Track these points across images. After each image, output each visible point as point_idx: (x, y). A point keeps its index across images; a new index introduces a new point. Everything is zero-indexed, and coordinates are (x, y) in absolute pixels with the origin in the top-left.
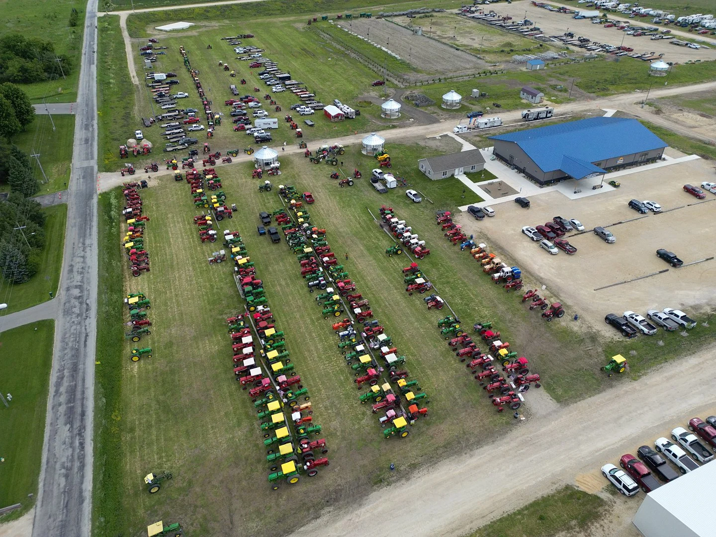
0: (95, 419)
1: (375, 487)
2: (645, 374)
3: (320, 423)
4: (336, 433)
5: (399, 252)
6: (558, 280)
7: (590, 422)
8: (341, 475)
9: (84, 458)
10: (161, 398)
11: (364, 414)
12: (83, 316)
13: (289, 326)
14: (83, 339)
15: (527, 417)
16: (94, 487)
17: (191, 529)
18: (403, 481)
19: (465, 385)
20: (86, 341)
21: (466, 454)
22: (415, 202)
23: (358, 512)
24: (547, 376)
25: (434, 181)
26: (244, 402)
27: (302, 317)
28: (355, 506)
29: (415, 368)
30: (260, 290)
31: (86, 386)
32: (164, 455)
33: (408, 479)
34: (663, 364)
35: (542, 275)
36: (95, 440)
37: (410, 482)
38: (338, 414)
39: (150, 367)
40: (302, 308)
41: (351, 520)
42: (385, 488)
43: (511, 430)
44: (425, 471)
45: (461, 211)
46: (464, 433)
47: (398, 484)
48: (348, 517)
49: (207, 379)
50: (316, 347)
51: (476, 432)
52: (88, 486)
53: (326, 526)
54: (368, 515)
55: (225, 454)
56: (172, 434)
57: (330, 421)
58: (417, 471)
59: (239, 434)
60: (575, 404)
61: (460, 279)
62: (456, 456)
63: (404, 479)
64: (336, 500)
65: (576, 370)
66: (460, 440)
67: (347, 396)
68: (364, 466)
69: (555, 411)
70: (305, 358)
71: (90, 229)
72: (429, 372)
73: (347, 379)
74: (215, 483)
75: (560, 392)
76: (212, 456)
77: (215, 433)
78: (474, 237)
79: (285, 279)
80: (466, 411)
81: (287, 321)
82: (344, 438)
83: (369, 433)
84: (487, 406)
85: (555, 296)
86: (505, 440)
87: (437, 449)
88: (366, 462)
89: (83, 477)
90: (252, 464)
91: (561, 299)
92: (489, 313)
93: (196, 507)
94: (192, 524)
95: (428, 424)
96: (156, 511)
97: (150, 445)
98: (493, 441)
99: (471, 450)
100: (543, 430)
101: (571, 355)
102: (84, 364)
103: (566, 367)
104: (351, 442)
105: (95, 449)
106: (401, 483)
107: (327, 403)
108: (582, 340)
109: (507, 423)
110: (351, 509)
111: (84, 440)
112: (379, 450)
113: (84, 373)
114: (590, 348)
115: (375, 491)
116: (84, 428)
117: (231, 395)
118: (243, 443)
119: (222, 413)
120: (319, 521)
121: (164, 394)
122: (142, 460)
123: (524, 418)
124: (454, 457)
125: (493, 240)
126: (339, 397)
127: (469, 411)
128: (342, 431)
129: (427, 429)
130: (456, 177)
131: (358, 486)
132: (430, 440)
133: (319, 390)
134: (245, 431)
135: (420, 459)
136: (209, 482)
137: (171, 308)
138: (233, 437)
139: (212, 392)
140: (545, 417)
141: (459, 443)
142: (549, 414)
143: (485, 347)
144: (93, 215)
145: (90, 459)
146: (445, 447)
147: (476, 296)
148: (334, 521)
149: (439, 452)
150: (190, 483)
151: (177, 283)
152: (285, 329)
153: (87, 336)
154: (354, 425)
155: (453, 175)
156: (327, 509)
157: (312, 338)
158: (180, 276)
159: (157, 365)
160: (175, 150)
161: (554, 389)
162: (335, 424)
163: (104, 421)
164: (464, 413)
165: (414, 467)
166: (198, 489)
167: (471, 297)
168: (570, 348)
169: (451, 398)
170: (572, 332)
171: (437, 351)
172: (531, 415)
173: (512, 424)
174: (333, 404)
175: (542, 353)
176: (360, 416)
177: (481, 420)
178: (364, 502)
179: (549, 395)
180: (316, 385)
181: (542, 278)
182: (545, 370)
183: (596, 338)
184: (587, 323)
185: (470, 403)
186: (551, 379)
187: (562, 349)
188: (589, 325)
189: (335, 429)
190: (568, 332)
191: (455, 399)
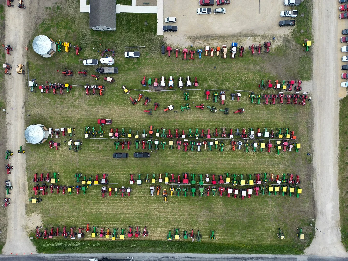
0: (240, 254)
1: (311, 163)
2: (313, 36)
3: (279, 172)
4: (286, 168)
6: (245, 26)
7: (323, 75)
9: (258, 257)
10: (240, 229)
11: (282, 155)
13: (220, 168)
15: (311, 96)
16: (271, 254)
17: (300, 224)
18: (314, 153)
19: (286, 110)
20: (191, 258)
24: (297, 75)
25: (117, 30)
26: (256, 198)
27: (217, 161)
28: (315, 172)
29: (269, 125)
30: (186, 175)
31: (221, 257)
32: (268, 230)
33: (314, 151)
34: (312, 24)
36: (250, 254)
37: (315, 151)
38: (278, 164)
39: (220, 232)
42: (313, 160)
43: (313, 105)
44: (314, 144)
45: (162, 36)
46: (306, 123)
47: (314, 155)
48: (317, 175)
49: (238, 210)
50: (239, 161)
51: (308, 118)
52: (270, 256)
53: (317, 183)
54: (320, 169)
55: (277, 209)
56: (260, 226)
57: (280, 168)
59: (270, 202)
60: (314, 74)
62: (313, 130)
64: (310, 176)
65: (299, 61)
66: (308, 125)
67: (271, 157)
68: (303, 163)
69: (313, 84)
70: (244, 168)
72: (274, 120)
73: (263, 154)
74: (287, 215)
75: (306, 76)
77: (267, 211)
79: (184, 160)
80: (298, 116)
81: (217, 168)
82: (289, 166)
83: (291, 156)
84: (299, 108)
85: (255, 36)
86: (316, 110)
87: (308, 135)
88: (301, 162)
89: (266, 258)
90: (285, 201)
91: (258, 35)
92: (252, 75)
93: (294, 222)
94: (299, 224)
96: (289, 235)
97: (262, 235)
98: (314, 114)
99: (313, 124)
100: (318, 94)
101: (291, 57)
102: (206, 258)
103: (296, 64)
104: (292, 164)
105: (254, 254)
107: (271, 166)
108: (286, 46)
109: (310, 105)
110: (315, 173)
111: (249, 258)
112: (299, 155)
113: (212, 258)
114: (291, 46)
115: (312, 163)
116: (243, 258)
117: (251, 202)
118: (275, 202)
119: (259, 207)
120: (314, 185)
121: (239, 227)
122: (267, 238)
124: (313, 131)
126: (271, 161)
127: (298, 115)
128: (286, 165)
129: (299, 135)
130: (119, 12)
131: (308, 168)
132: (304, 136)
133: (264, 167)
134: (270, 200)
135: (308, 143)
136: (286, 216)
137: (183, 219)
138: (271, 205)
139: (246, 209)
140: (313, 90)
141: (309, 126)
142: (313, 87)
143: (271, 90)
145: (259, 255)
146: (308, 132)
147: (238, 73)
150: (284, 223)
151: (163, 214)
152: (222, 171)
153: (187, 257)
154: (285, 160)
155: (116, 13)
156: (311, 180)
157: (234, 161)
158: (157, 211)
159: (220, 229)
161: (304, 77)
162: (281, 167)
163: (242, 251)
164: (298, 118)
165: (310, 147)
166: (287, 220)
167: (238, 76)
168: (288, 54)
169: (290, 119)
170: (280, 46)
171: (264, 111)
172: (310, 94)
173: (311, 103)
174: (272, 165)
175: (285, 68)
176: (282, 157)
177: (304, 113)
178: (315, 168)
179: (306, 81)
180: (261, 168)
181: (240, 33)
182: (293, 73)
183: (288, 39)
184: (277, 36)
185: (295, 113)
186: (299, 74)
187: (287, 58)
188: (279, 35)
189: (284, 168)
190: (279, 49)
191: (291, 117)
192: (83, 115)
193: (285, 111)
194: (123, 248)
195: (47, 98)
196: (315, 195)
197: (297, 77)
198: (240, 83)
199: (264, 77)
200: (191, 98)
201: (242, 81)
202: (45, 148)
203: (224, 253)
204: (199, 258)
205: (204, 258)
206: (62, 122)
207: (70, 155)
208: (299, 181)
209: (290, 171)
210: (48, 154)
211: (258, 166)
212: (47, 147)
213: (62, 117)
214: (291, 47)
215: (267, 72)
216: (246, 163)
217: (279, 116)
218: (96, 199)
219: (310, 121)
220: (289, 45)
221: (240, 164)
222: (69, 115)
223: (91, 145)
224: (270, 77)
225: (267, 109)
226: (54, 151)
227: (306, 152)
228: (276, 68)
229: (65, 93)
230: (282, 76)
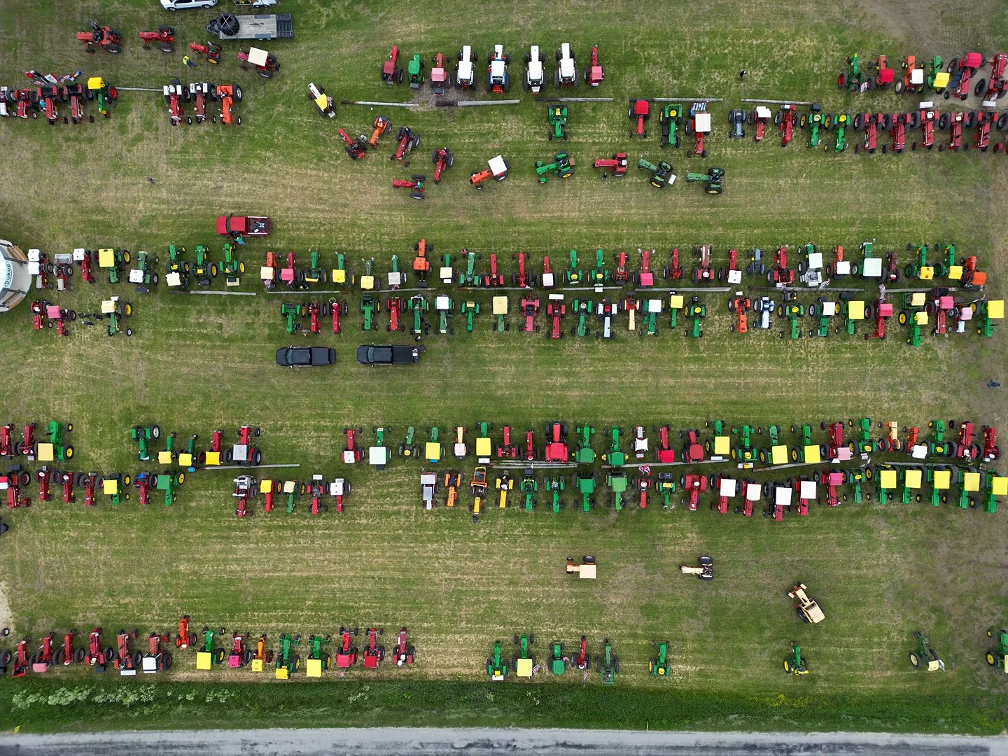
0: (767, 730)
3: (916, 416)
4: (944, 401)
9: (834, 744)
10: (767, 634)
11: (928, 348)
13: (690, 404)
16: (888, 730)
17: (999, 616)
19: (945, 173)
20: (579, 747)
26: (828, 516)
27: (674, 375)
30: (557, 428)
31: (692, 743)
32: (876, 640)
36: (807, 731)
38: (912, 387)
39: (690, 646)
49: (757, 562)
50: (762, 374)
52: (883, 738)
55: (910, 559)
56: (845, 626)
57: (919, 400)
59: (884, 532)
61: (698, 35)
67: (886, 360)
70: (779, 400)
71: (172, 747)
72: (897, 215)
73: (852, 349)
74: (948, 579)
77: (872, 566)
79: (550, 374)
80: (989, 199)
81: (675, 403)
82: (955, 392)
83: (963, 354)
84: (995, 164)
89: (866, 745)
90: (941, 526)
92: (812, 40)
93: (972, 607)
94: (993, 614)
96: (956, 656)
97: (851, 657)
102: (638, 748)
104: (965, 385)
105: (822, 730)
107: (885, 394)
111: (801, 745)
112: (994, 351)
113: (660, 748)
116: (778, 745)
117: (806, 530)
118: (905, 531)
119: (838, 550)
121: (762, 629)
122: (873, 668)
126: (884, 374)
127: (991, 195)
128: (944, 389)
129: (994, 268)
133: (857, 398)
134: (883, 524)
136: (945, 586)
137: (549, 596)
138: (888, 542)
139: (788, 558)
143: (885, 96)
144: (110, 743)
145: (840, 736)
147: (757, 34)
150: (935, 610)
151: (472, 578)
152: (695, 413)
153: (564, 745)
154: (939, 370)
157: (741, 374)
158: (447, 569)
159: (690, 635)
162: (926, 396)
163: (776, 718)
164: (992, 205)
166: (949, 601)
167: (758, 46)
169: (959, 208)
171: (858, 179)
174: (891, 388)
175: (940, 11)
176: (929, 356)
180: (845, 400)
182: (974, 29)
185: (979, 185)
186: (996, 34)
189: (936, 399)
191: (962, 203)
192: (162, 201)
193: (940, 177)
194: (319, 711)
195: (26, 140)
197: (985, 46)
198: (765, 72)
199: (860, 46)
200: (576, 134)
201: (774, 66)
202: (17, 330)
203: (706, 728)
204: (611, 746)
205: (630, 748)
206: (82, 231)
207: (114, 358)
208: (996, 447)
209: (958, 411)
210: (28, 352)
211: (836, 395)
212: (25, 326)
213: (83, 212)
215: (869, 27)
216: (790, 382)
217: (916, 198)
218: (215, 525)
221: (766, 388)
222: (108, 205)
223: (192, 319)
224: (881, 47)
225: (871, 172)
226: (52, 341)
228: (906, 12)
229: (92, 120)
230: (929, 41)
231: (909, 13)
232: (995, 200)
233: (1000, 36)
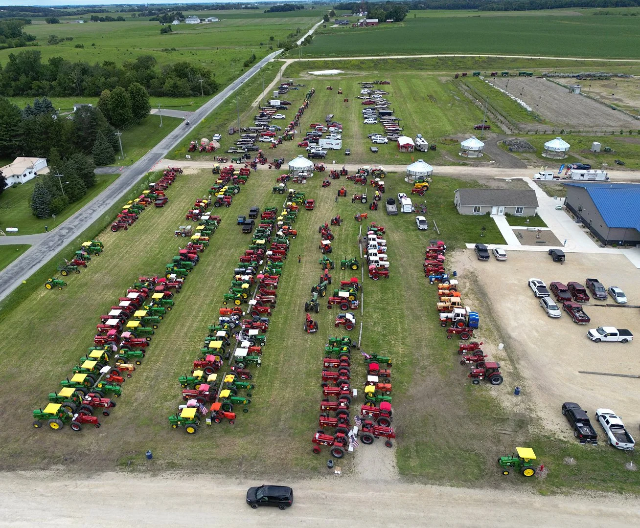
1: (118, 468)
3: (129, 389)
4: (133, 403)
5: (355, 267)
7: (422, 514)
8: (100, 442)
10: (36, 321)
12: (51, 249)
13: (187, 300)
14: (34, 264)
15: (343, 473)
18: (148, 475)
19: (304, 411)
21: (236, 479)
22: (419, 229)
23: (79, 482)
24: (414, 440)
25: (462, 215)
27: (206, 296)
28: (84, 476)
29: (266, 375)
33: (154, 475)
35: (514, 334)
37: (153, 479)
38: (152, 387)
39: (53, 297)
40: (213, 289)
41: (66, 486)
42: (124, 473)
43: (311, 478)
44: (178, 477)
45: (466, 248)
46: (255, 457)
47: (142, 475)
48: (68, 482)
49: (81, 319)
50: (192, 325)
51: (268, 462)
53: (42, 480)
54: (86, 489)
55: (31, 381)
56: (13, 350)
58: (171, 472)
59: (59, 370)
60: (422, 486)
61: (401, 310)
62: (224, 476)
63: (151, 473)
64: (73, 461)
65: (461, 449)
66: (244, 462)
68: (128, 443)
69: (386, 482)
71: (119, 193)
75: (413, 463)
76: (21, 379)
78: (458, 274)
79: (223, 263)
80: (279, 437)
82: (136, 410)
83: (162, 416)
85: (512, 361)
87: (212, 459)
88: (133, 440)
91: (517, 366)
92: (403, 351)
95: (227, 432)
99: (246, 478)
100: (351, 494)
101: (471, 428)
102: (16, 280)
103: (451, 441)
104: (137, 417)
106: (143, 476)
107: (153, 375)
108: (504, 420)
109: (315, 469)
110: (77, 477)
112: (156, 435)
113: (9, 286)
114: (507, 432)
115: (114, 471)
120: (43, 472)
123: (339, 472)
124: (220, 476)
125: (481, 283)
126: (168, 374)
127: (282, 437)
128: (141, 404)
129: (221, 437)
130: (491, 216)
131: (104, 460)
132: (212, 449)
135: (185, 461)
137: (113, 260)
138: (51, 371)
140: (367, 482)
141: (240, 464)
142: (375, 481)
144: (130, 185)
146: (222, 461)
148: (53, 480)
149: (211, 464)
151: (137, 244)
153: (39, 262)
154: (156, 403)
155: (489, 214)
156: (59, 467)
157: (196, 316)
158: (145, 239)
159: (58, 297)
160: (235, 152)
161: (410, 457)
162: (141, 395)
164: (274, 438)
165: (172, 466)
167: (397, 331)
168: (477, 422)
169: (276, 417)
170: (498, 406)
172: (351, 472)
173: (319, 472)
177: (287, 453)
178: (94, 476)
179: (395, 461)
180: (158, 356)
181: (510, 337)
183: (527, 424)
184: (531, 404)
186: (416, 446)
187: (465, 420)
188: (532, 407)
189: (136, 399)
190: (491, 405)
191: (279, 420)
196: (8, 474)
197: (406, 440)
199: (401, 372)
209: (119, 411)
214: (503, 432)
219: (258, 468)
220: (509, 428)
227: (158, 453)
230: (408, 407)
231: (429, 398)
232: (278, 439)
233: (415, 448)
